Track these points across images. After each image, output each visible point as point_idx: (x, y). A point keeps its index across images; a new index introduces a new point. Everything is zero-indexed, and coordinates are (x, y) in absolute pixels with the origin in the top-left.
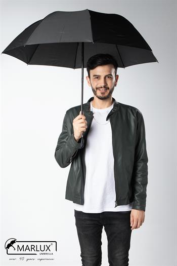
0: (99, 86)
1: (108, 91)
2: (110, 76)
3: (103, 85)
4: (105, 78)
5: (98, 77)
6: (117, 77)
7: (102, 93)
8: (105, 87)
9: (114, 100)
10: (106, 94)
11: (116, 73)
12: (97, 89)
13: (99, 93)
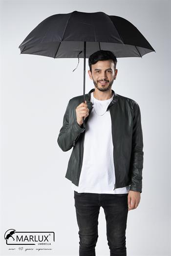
0: (100, 79)
1: (108, 84)
2: (109, 70)
3: (103, 78)
4: (105, 72)
5: (99, 71)
6: (116, 71)
7: (102, 86)
8: (105, 80)
9: (113, 92)
10: (107, 86)
11: (115, 67)
12: (98, 81)
13: (100, 86)
